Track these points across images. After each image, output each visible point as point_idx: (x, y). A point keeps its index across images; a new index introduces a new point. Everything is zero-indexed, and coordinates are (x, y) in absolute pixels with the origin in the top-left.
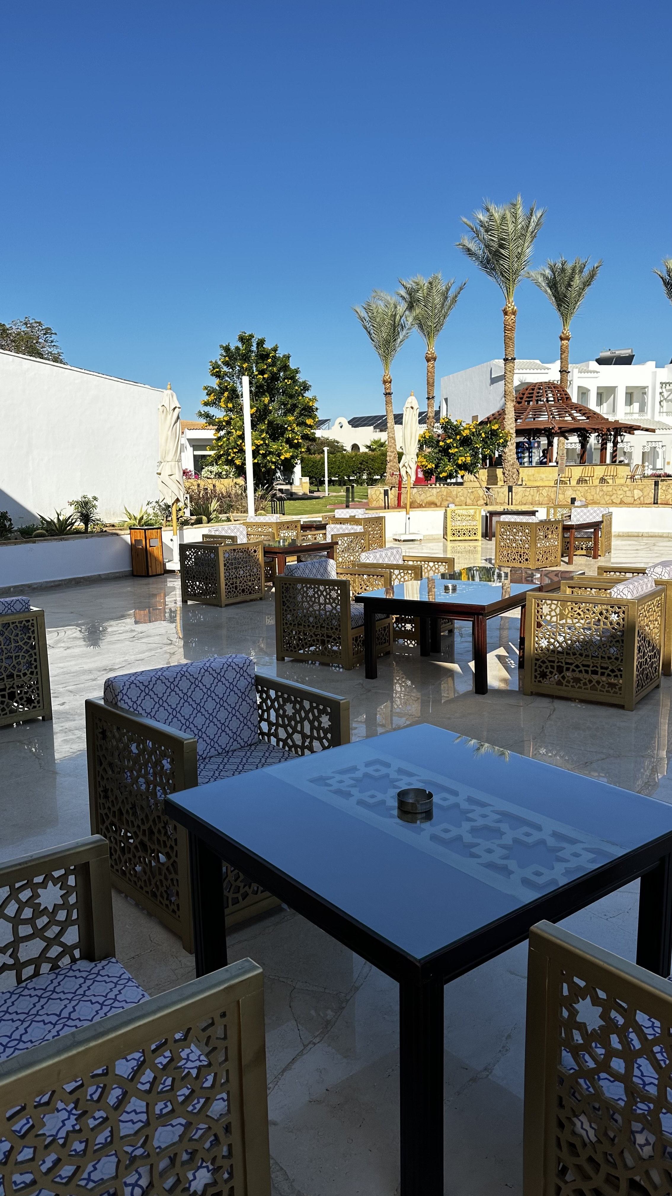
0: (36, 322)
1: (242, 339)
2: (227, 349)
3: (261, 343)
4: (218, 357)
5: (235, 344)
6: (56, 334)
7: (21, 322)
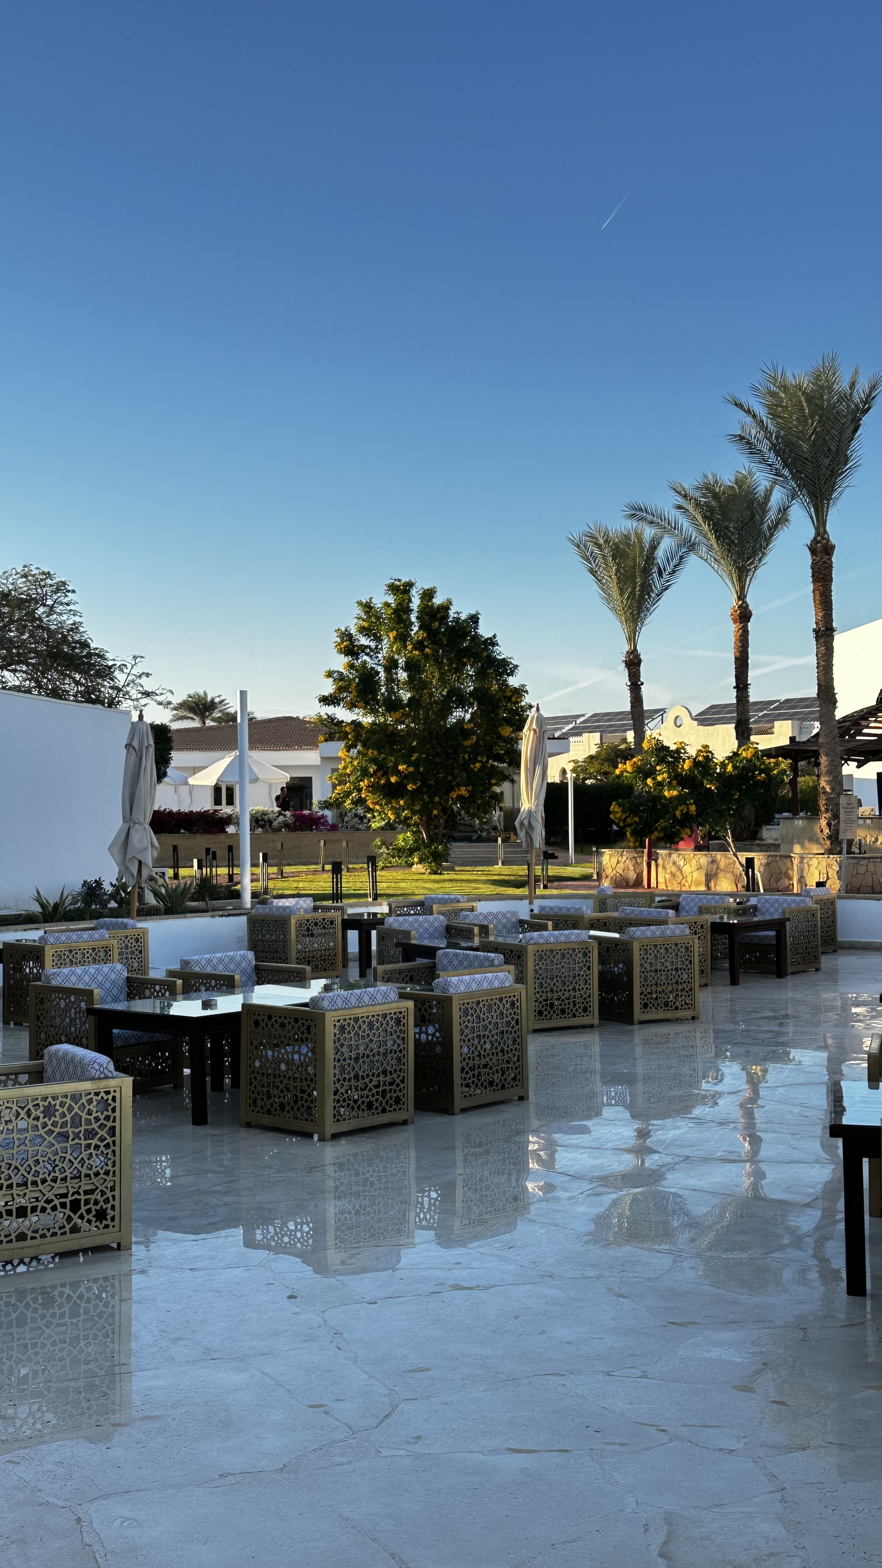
0: (44, 573)
1: (393, 588)
2: (368, 607)
3: (429, 594)
4: (351, 621)
5: (382, 598)
6: (74, 591)
7: (17, 573)
